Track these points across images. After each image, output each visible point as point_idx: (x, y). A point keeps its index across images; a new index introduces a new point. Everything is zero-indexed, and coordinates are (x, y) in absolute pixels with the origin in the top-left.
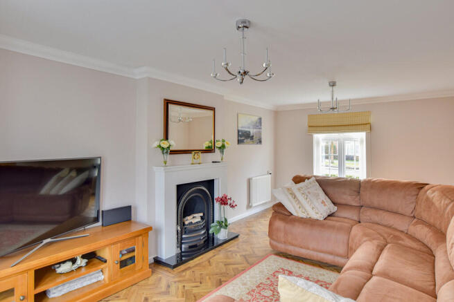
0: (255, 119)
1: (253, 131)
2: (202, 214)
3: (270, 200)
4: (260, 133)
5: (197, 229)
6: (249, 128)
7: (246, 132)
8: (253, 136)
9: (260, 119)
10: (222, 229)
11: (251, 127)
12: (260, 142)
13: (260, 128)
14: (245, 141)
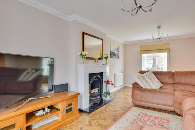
0: (117, 47)
1: (116, 52)
2: (98, 89)
3: (123, 84)
4: (119, 53)
5: (97, 95)
6: (115, 51)
7: (114, 52)
8: (116, 55)
9: (119, 47)
10: (108, 96)
11: (116, 51)
12: (119, 58)
13: (119, 51)
14: (113, 56)
